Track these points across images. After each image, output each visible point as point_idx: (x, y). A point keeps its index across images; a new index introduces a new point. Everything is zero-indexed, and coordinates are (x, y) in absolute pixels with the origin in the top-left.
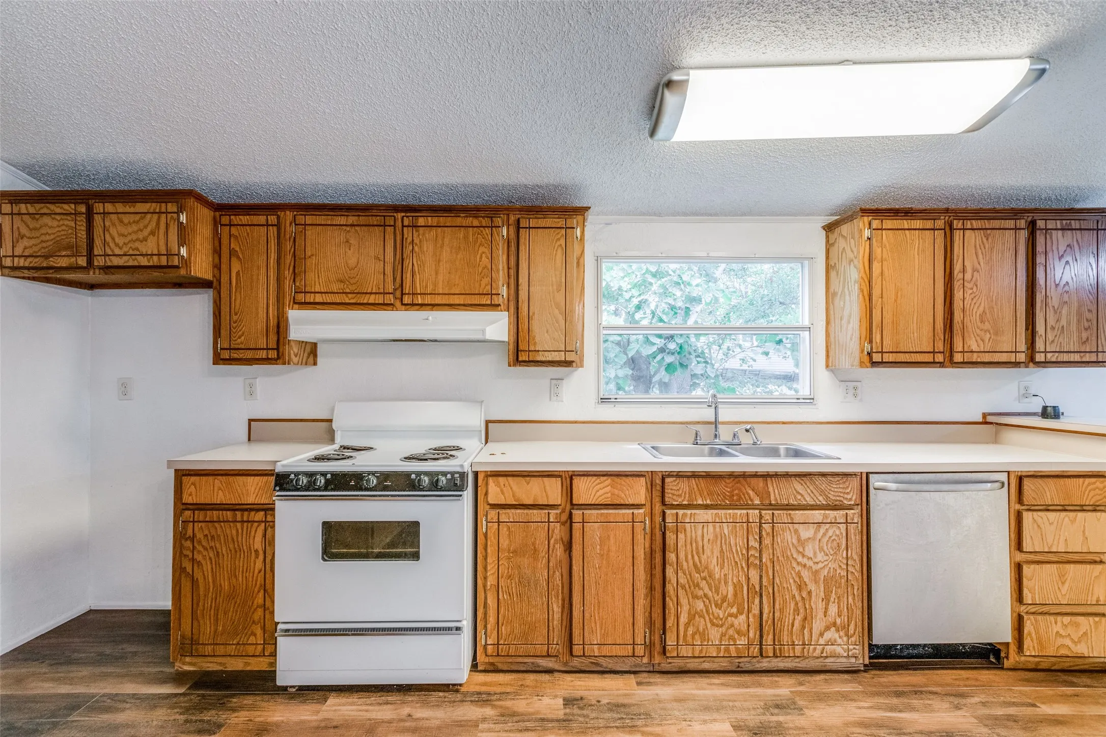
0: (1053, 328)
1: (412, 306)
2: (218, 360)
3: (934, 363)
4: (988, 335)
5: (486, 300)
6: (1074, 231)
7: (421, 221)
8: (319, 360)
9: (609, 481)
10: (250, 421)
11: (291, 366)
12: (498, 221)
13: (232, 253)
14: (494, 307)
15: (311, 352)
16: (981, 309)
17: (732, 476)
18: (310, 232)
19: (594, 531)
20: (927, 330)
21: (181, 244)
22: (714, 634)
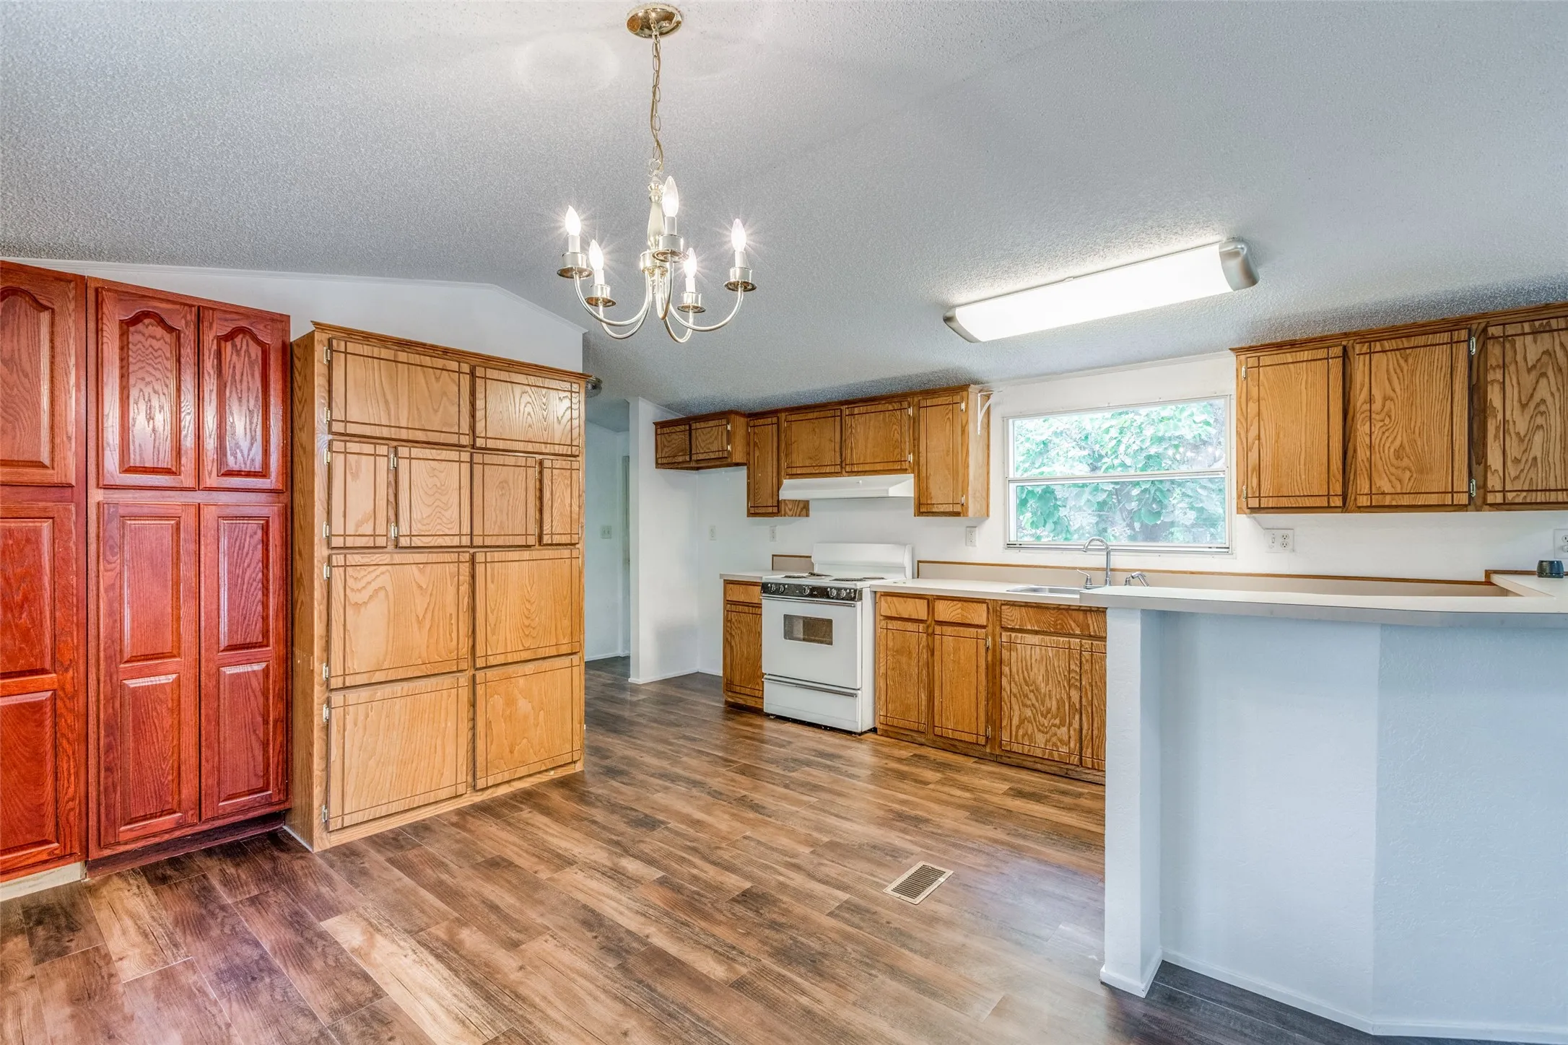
0: (1517, 461)
1: (852, 473)
2: (750, 514)
3: (1329, 507)
4: (1408, 474)
5: (897, 466)
6: (1555, 333)
7: (856, 411)
8: (811, 513)
9: (960, 604)
10: (773, 556)
11: (787, 518)
12: (905, 404)
13: (755, 444)
14: (904, 471)
15: (803, 508)
16: (1397, 443)
17: (1058, 608)
18: (794, 426)
19: (949, 642)
20: (1318, 473)
21: (728, 444)
22: (1040, 739)
